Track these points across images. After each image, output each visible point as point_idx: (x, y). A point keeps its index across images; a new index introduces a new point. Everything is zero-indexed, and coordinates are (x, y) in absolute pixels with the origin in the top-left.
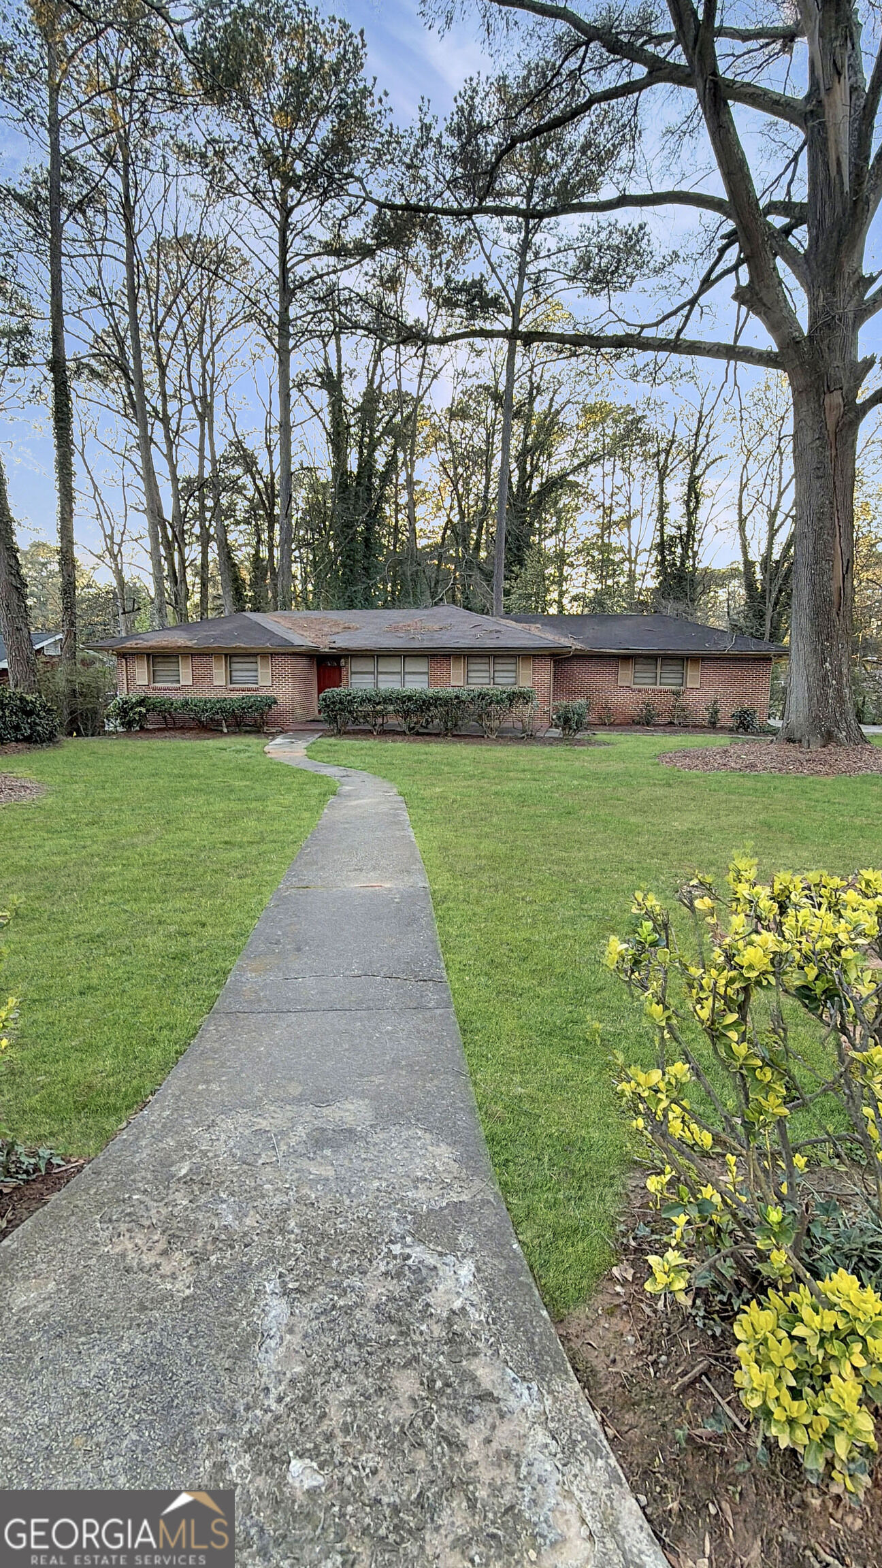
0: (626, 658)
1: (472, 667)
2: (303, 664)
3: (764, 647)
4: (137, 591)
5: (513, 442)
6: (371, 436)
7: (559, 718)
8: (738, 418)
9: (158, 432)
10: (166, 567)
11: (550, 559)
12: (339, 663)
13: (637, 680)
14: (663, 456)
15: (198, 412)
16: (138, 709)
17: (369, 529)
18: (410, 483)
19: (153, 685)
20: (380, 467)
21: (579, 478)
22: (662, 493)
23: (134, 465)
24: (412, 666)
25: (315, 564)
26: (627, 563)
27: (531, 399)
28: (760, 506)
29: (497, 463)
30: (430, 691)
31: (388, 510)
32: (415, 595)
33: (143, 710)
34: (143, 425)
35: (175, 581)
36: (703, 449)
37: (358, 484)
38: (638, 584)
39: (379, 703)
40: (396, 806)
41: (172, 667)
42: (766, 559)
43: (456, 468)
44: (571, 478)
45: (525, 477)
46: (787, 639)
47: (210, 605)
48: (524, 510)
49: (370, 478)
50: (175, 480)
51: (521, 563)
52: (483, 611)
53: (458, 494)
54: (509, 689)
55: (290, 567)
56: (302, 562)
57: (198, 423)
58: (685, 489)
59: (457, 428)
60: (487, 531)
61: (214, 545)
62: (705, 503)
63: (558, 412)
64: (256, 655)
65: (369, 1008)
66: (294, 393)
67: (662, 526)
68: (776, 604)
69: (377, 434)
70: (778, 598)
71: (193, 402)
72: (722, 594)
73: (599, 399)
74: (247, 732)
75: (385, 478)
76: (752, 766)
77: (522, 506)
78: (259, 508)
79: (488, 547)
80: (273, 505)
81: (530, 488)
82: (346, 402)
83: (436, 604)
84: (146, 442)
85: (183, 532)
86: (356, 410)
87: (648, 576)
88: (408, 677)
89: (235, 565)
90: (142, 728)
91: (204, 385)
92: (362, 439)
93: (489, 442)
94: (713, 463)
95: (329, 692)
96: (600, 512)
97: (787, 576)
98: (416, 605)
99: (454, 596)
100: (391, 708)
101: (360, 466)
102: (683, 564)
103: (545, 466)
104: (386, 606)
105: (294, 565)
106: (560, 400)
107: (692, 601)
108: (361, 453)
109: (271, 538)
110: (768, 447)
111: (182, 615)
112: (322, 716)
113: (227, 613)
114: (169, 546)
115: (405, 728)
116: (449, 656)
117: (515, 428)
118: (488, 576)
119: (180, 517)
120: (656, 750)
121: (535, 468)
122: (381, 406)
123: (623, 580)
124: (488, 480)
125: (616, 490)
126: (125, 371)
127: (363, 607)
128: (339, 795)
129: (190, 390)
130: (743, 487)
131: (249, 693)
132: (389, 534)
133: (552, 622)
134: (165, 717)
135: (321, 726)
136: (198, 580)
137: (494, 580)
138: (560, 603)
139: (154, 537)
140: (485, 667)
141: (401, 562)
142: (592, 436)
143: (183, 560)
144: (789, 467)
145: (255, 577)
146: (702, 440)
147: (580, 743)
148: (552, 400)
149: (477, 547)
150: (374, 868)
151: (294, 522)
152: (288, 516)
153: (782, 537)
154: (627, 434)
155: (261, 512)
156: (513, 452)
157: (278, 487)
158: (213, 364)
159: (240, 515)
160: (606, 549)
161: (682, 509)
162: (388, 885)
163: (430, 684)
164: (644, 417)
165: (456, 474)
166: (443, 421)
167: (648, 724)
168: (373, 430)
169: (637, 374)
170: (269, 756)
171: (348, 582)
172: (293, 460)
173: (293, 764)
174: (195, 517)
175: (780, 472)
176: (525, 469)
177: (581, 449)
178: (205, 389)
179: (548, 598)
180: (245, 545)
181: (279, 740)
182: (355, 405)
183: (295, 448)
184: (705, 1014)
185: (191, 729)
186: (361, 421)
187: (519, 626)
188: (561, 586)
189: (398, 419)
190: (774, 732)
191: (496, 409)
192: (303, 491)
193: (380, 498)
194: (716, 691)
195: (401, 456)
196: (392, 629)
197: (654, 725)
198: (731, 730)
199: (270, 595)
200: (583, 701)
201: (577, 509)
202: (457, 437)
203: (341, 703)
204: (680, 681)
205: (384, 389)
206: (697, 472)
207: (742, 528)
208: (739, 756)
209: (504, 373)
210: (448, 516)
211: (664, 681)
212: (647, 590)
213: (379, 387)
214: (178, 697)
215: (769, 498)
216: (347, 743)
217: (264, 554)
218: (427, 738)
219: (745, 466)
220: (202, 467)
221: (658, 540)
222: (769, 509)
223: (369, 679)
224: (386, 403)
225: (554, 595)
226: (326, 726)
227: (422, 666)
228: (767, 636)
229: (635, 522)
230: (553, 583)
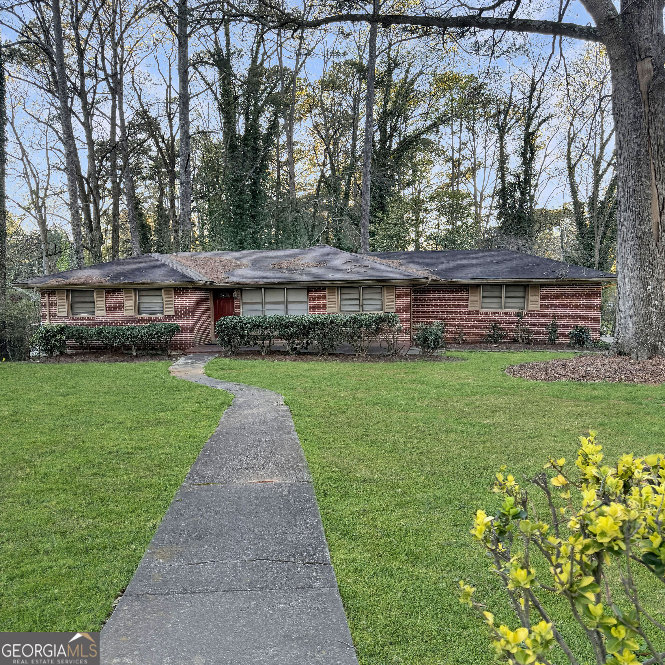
0: (476, 287)
1: (344, 297)
2: (200, 297)
3: (594, 275)
4: (59, 237)
5: (376, 108)
6: (255, 105)
7: (419, 338)
8: (564, 82)
9: (77, 105)
10: (83, 216)
11: (408, 204)
12: (232, 295)
13: (485, 305)
14: (502, 117)
15: (110, 87)
16: (59, 337)
17: (255, 183)
18: (290, 143)
19: (71, 316)
20: (263, 130)
21: (431, 137)
22: (502, 148)
23: (56, 132)
24: (293, 297)
25: (210, 213)
26: (473, 207)
27: (390, 71)
28: (585, 157)
29: (362, 124)
30: (310, 317)
31: (271, 167)
32: (296, 238)
33: (63, 338)
34: (64, 99)
35: (91, 228)
36: (536, 110)
37: (246, 145)
38: (484, 224)
39: (266, 328)
40: (282, 413)
41: (88, 300)
42: (593, 199)
43: (327, 131)
44: (424, 136)
45: (386, 137)
46: (614, 268)
47: (121, 248)
48: (385, 165)
49: (255, 139)
50: (91, 143)
51: (383, 208)
52: (352, 250)
53: (329, 153)
54: (376, 314)
55: (189, 216)
56: (199, 211)
57: (110, 97)
58: (522, 143)
59: (327, 97)
60: (355, 183)
61: (124, 198)
62: (540, 154)
63: (413, 82)
64: (160, 289)
65: (263, 589)
66: (191, 70)
67: (503, 175)
68: (603, 238)
69: (260, 104)
70: (604, 233)
71: (106, 79)
72: (556, 231)
73: (448, 71)
74: (154, 355)
75: (268, 139)
76: (589, 376)
77: (385, 161)
78: (161, 166)
79: (355, 197)
80: (173, 163)
81: (390, 146)
82: (235, 76)
83: (313, 245)
84: (66, 113)
85: (97, 187)
86: (243, 83)
87: (491, 217)
88: (290, 306)
89: (141, 214)
90: (62, 353)
91: (115, 66)
92: (248, 108)
93: (355, 109)
94: (545, 120)
95: (224, 320)
96: (450, 164)
97: (612, 214)
98: (296, 245)
99: (327, 238)
100: (276, 333)
101: (246, 130)
102: (521, 206)
103: (403, 127)
104: (270, 247)
105: (193, 214)
106: (414, 71)
107: (531, 237)
108: (247, 118)
109: (172, 191)
110: (590, 107)
111: (97, 256)
112: (219, 340)
113: (135, 255)
114: (85, 200)
115: (288, 349)
116: (325, 288)
117: (378, 95)
118: (356, 221)
119: (94, 173)
120: (504, 364)
121: (394, 129)
122: (264, 80)
123: (470, 221)
124: (355, 140)
125: (462, 146)
126: (49, 55)
127: (252, 248)
128: (234, 406)
129: (104, 70)
130: (571, 140)
131: (155, 322)
132: (272, 187)
133: (410, 257)
134: (81, 344)
135: (216, 349)
136: (110, 228)
137: (361, 225)
138: (416, 242)
139: (73, 192)
140: (355, 296)
141: (283, 211)
142: (442, 100)
143: (97, 210)
144: (609, 123)
145: (160, 224)
146: (535, 103)
147: (437, 359)
148: (407, 72)
149: (347, 196)
150: (265, 467)
151: (192, 177)
152: (186, 172)
153: (606, 182)
154: (472, 97)
155: (164, 170)
156: (375, 116)
157: (177, 149)
158: (122, 48)
159: (146, 172)
160: (456, 196)
161: (520, 161)
162: (277, 480)
163: (310, 312)
164: (486, 84)
165: (327, 135)
166: (317, 91)
167: (495, 342)
168: (257, 100)
169: (479, 50)
170: (172, 374)
171: (239, 228)
172: (191, 125)
173: (194, 381)
174: (108, 175)
175: (602, 126)
176: (385, 130)
177: (432, 112)
178: (116, 68)
179: (408, 237)
180: (150, 198)
181: (181, 361)
182: (242, 79)
183: (192, 115)
184: (564, 577)
185: (106, 353)
186: (247, 93)
187: (384, 261)
188: (417, 227)
189: (279, 89)
190: (606, 347)
191: (361, 80)
192: (198, 151)
193: (264, 156)
194: (555, 313)
195: (282, 121)
196: (277, 266)
197: (501, 343)
198: (568, 346)
199: (172, 238)
200: (437, 324)
201: (430, 162)
202: (327, 103)
203: (234, 328)
204: (522, 305)
205: (266, 66)
206: (532, 128)
207: (571, 175)
208: (576, 368)
209: (367, 51)
210: (322, 171)
211: (508, 305)
212: (491, 229)
213: (262, 63)
214: (93, 327)
215: (594, 149)
216: (240, 362)
217: (167, 204)
218: (308, 357)
219: (571, 124)
220: (113, 133)
221: (499, 187)
222: (594, 157)
223: (259, 307)
224: (268, 78)
225: (413, 235)
226: (221, 349)
227: (303, 297)
228: (597, 265)
229: (480, 173)
230: (411, 225)
